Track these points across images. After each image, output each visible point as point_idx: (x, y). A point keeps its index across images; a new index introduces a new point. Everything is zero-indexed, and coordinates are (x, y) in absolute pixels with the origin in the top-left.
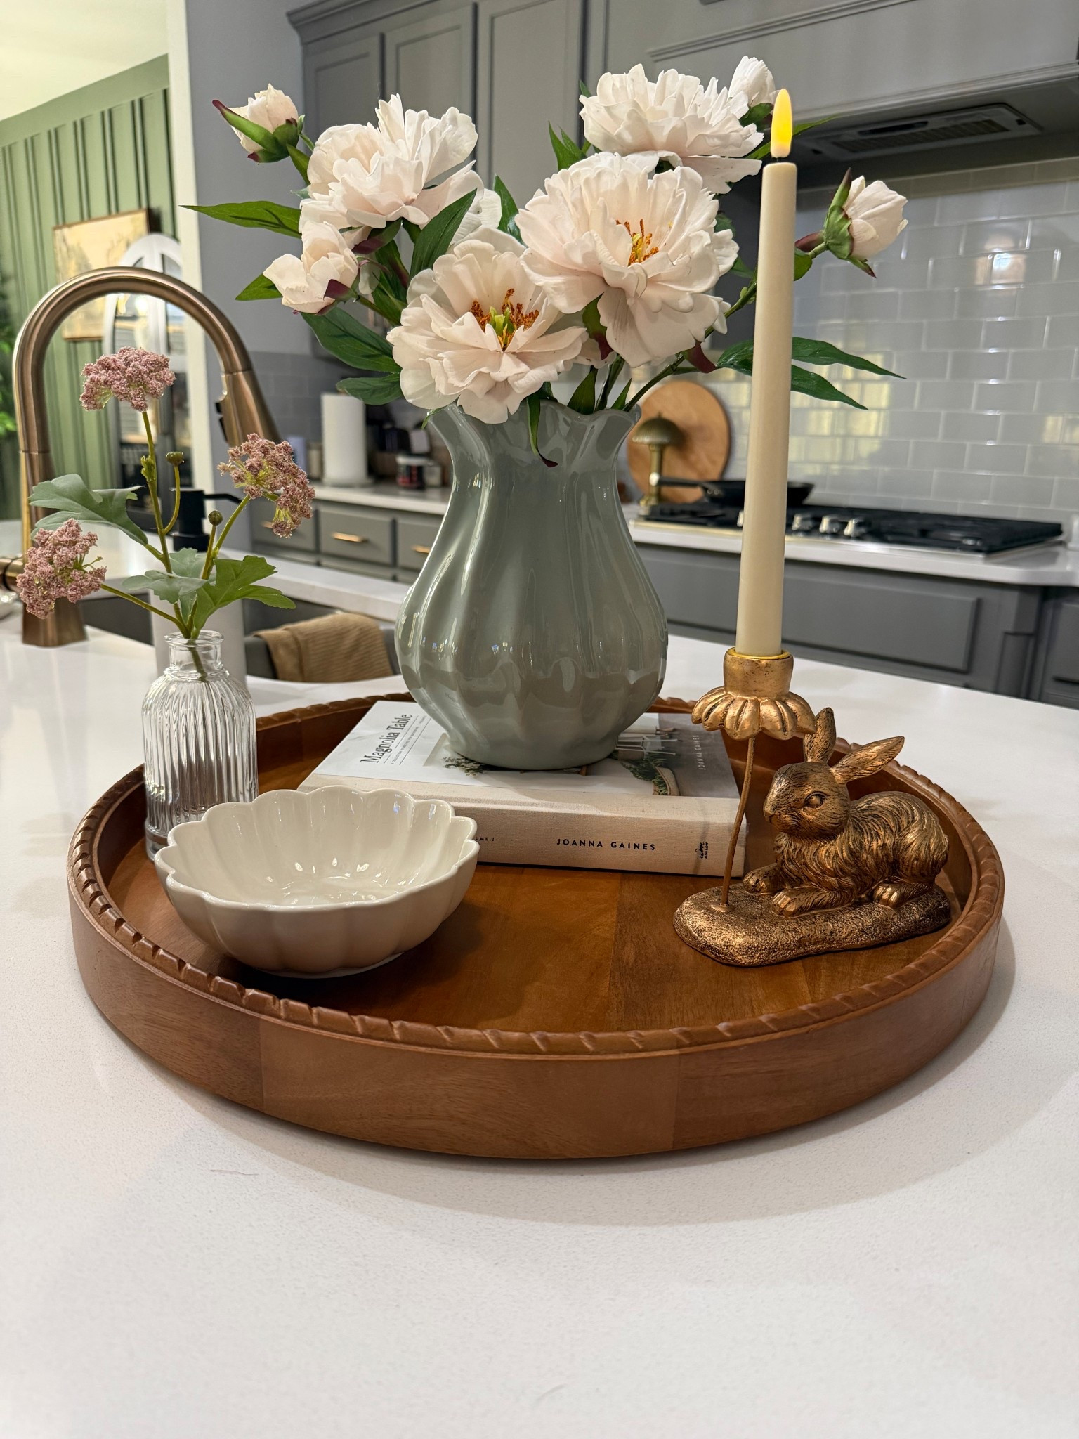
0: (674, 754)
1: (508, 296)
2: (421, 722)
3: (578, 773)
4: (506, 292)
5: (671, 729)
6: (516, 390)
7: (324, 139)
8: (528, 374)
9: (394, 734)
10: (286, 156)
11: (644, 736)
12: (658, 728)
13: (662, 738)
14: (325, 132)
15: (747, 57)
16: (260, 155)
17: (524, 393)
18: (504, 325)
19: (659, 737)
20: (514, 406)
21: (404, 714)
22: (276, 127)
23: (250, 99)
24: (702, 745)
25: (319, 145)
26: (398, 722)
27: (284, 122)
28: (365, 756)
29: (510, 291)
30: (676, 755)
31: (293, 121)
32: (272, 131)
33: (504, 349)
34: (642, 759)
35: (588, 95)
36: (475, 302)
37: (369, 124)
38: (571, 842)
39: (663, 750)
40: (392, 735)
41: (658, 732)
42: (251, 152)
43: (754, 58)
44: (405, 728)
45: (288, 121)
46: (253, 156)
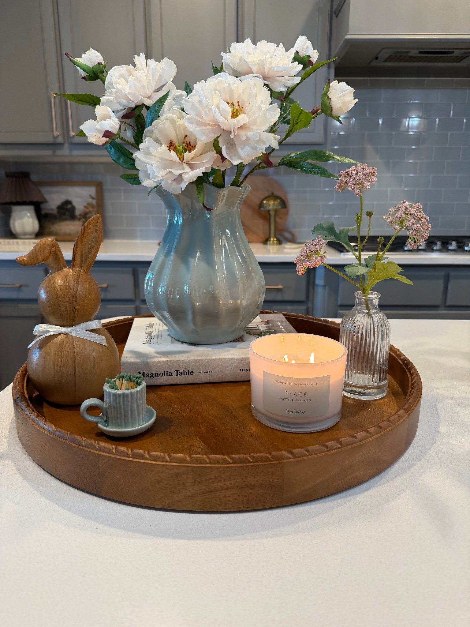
0: (273, 330)
1: (185, 138)
2: (159, 326)
3: (239, 341)
4: (184, 137)
5: (267, 320)
6: (185, 180)
7: (111, 72)
8: (190, 173)
9: (150, 331)
10: (98, 79)
11: (257, 324)
12: (261, 321)
13: (265, 324)
14: (112, 69)
15: (301, 36)
16: (87, 78)
17: (189, 181)
18: (183, 151)
19: (263, 324)
20: (183, 186)
21: (150, 323)
22: (93, 65)
23: (83, 54)
24: (283, 326)
25: (109, 74)
26: (149, 326)
27: (97, 64)
28: (143, 342)
29: (185, 136)
30: (274, 331)
31: (101, 63)
32: (91, 67)
33: (182, 161)
34: (262, 334)
35: (226, 52)
36: (171, 141)
37: (131, 65)
38: (245, 370)
39: (268, 329)
40: (150, 332)
41: (262, 322)
42: (83, 76)
43: (304, 36)
44: (153, 328)
45: (99, 63)
46: (84, 78)
